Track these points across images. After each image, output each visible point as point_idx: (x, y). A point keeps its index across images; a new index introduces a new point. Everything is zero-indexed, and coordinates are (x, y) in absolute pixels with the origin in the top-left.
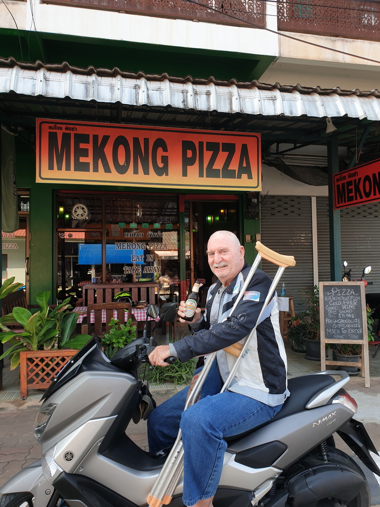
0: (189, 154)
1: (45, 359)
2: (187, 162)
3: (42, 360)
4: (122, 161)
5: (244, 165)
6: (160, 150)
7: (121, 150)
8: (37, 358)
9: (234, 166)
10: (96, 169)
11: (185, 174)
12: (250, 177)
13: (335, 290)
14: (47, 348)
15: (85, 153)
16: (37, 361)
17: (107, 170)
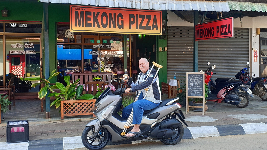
0: (132, 20)
1: (71, 104)
2: (131, 23)
3: (70, 104)
4: (105, 23)
5: (155, 24)
6: (120, 18)
7: (104, 18)
8: (68, 103)
9: (151, 25)
10: (94, 26)
11: (130, 28)
12: (157, 29)
13: (193, 76)
14: (71, 99)
15: (90, 19)
16: (67, 105)
17: (99, 26)
